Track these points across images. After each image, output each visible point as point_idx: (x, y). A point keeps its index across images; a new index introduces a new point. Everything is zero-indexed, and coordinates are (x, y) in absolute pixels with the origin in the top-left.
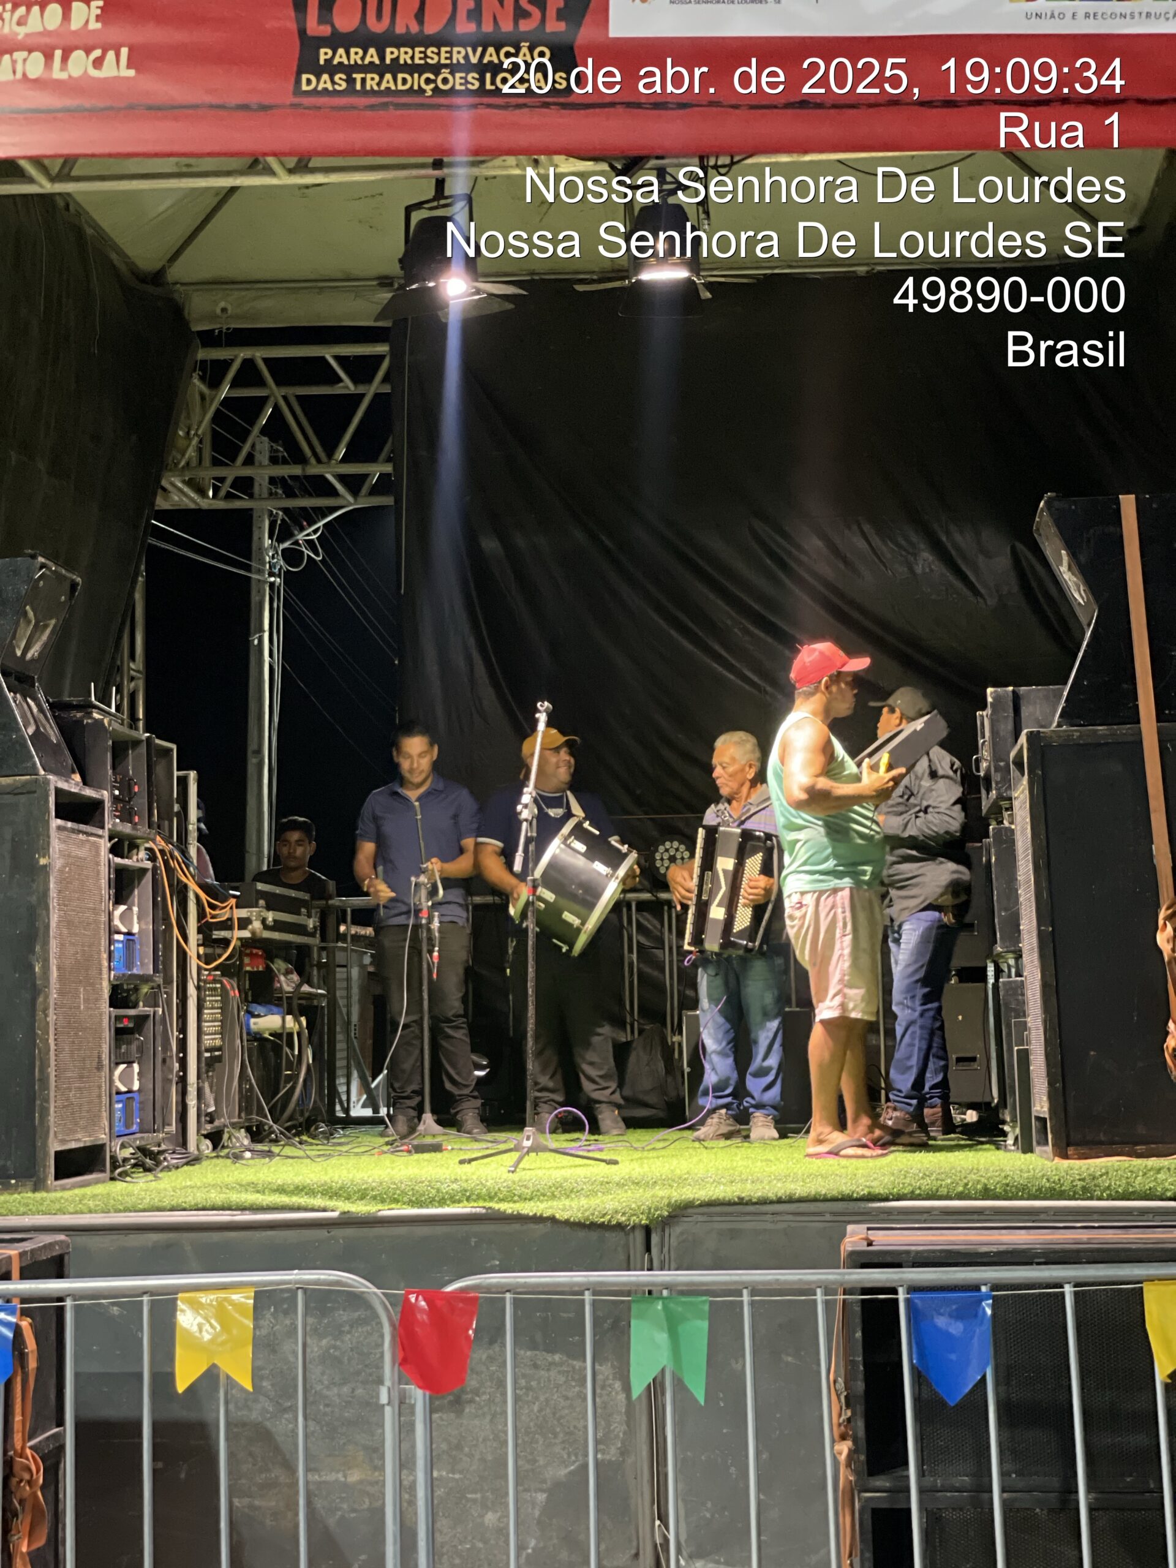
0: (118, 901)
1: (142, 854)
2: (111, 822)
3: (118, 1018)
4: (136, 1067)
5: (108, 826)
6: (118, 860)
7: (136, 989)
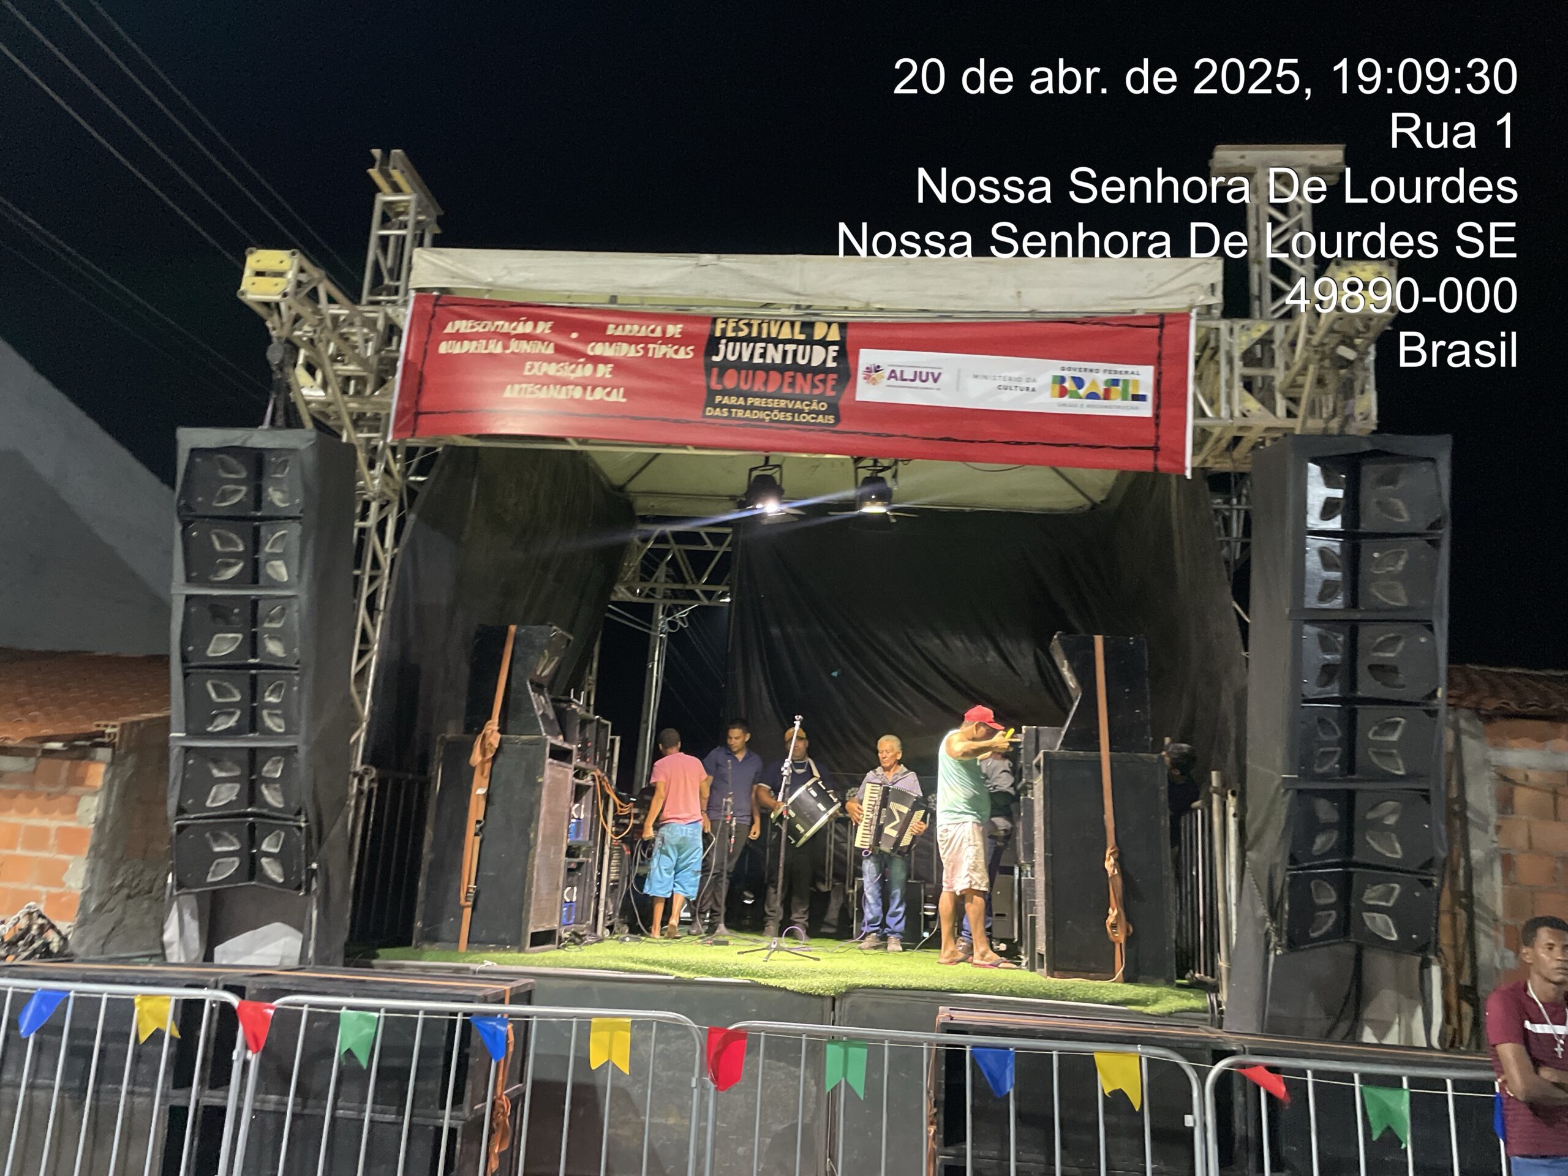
0: (576, 801)
1: (589, 778)
2: (576, 761)
3: (570, 863)
4: (575, 889)
5: (574, 763)
6: (578, 781)
7: (579, 848)
